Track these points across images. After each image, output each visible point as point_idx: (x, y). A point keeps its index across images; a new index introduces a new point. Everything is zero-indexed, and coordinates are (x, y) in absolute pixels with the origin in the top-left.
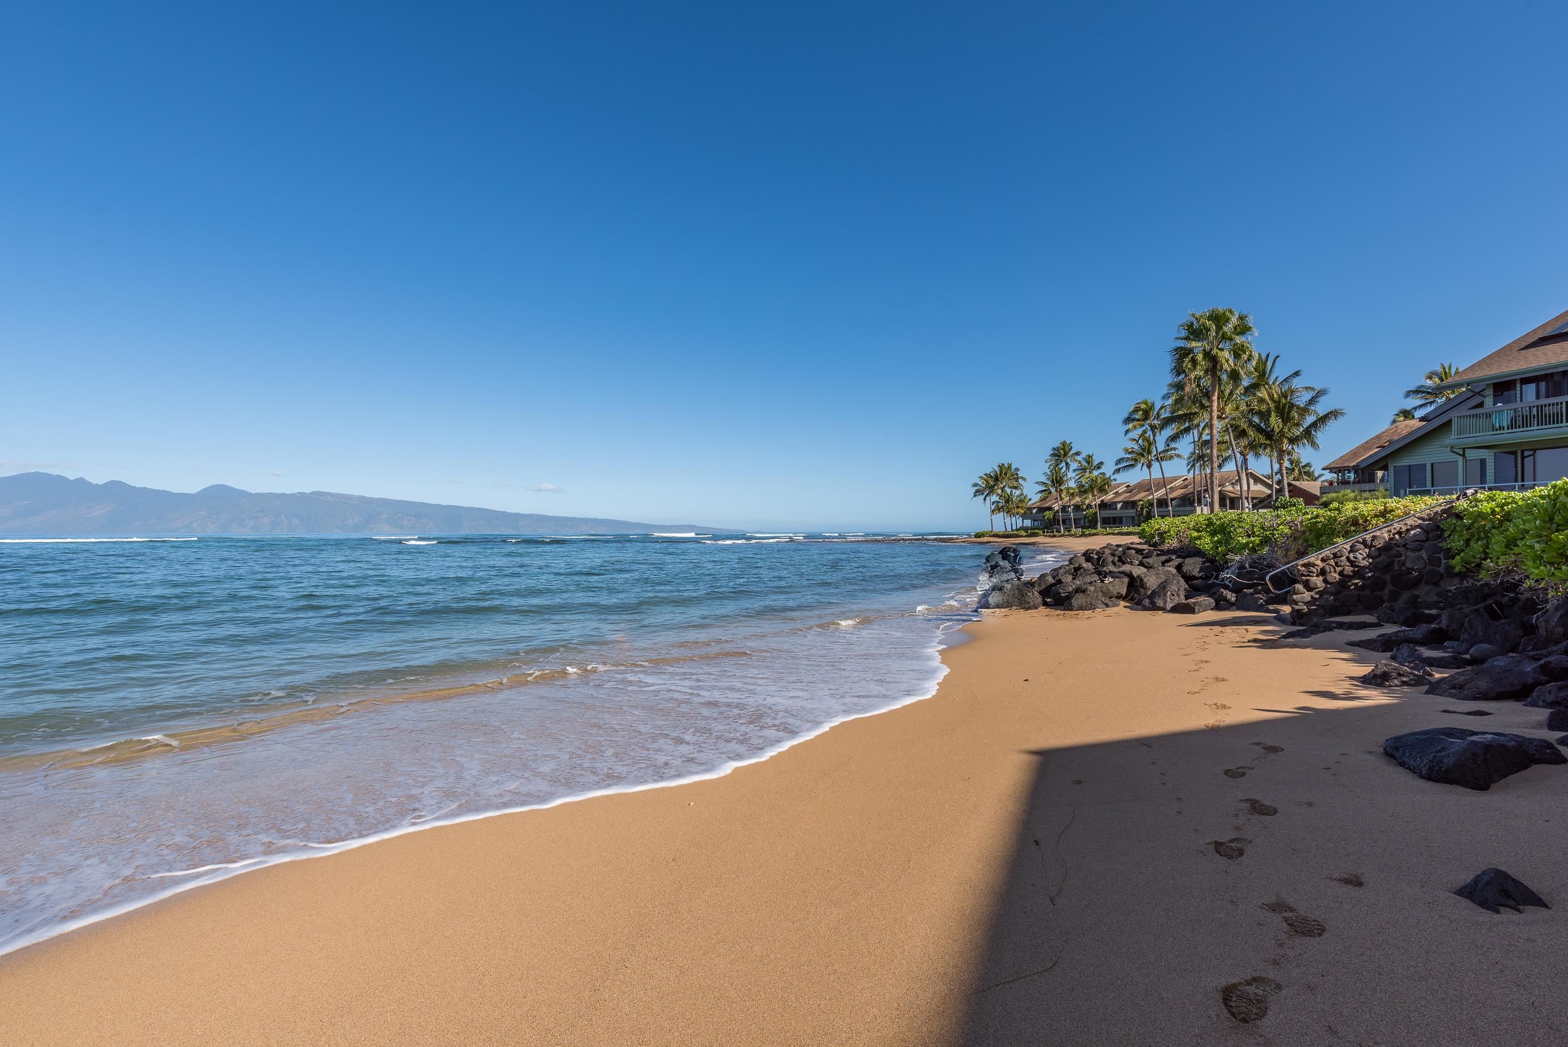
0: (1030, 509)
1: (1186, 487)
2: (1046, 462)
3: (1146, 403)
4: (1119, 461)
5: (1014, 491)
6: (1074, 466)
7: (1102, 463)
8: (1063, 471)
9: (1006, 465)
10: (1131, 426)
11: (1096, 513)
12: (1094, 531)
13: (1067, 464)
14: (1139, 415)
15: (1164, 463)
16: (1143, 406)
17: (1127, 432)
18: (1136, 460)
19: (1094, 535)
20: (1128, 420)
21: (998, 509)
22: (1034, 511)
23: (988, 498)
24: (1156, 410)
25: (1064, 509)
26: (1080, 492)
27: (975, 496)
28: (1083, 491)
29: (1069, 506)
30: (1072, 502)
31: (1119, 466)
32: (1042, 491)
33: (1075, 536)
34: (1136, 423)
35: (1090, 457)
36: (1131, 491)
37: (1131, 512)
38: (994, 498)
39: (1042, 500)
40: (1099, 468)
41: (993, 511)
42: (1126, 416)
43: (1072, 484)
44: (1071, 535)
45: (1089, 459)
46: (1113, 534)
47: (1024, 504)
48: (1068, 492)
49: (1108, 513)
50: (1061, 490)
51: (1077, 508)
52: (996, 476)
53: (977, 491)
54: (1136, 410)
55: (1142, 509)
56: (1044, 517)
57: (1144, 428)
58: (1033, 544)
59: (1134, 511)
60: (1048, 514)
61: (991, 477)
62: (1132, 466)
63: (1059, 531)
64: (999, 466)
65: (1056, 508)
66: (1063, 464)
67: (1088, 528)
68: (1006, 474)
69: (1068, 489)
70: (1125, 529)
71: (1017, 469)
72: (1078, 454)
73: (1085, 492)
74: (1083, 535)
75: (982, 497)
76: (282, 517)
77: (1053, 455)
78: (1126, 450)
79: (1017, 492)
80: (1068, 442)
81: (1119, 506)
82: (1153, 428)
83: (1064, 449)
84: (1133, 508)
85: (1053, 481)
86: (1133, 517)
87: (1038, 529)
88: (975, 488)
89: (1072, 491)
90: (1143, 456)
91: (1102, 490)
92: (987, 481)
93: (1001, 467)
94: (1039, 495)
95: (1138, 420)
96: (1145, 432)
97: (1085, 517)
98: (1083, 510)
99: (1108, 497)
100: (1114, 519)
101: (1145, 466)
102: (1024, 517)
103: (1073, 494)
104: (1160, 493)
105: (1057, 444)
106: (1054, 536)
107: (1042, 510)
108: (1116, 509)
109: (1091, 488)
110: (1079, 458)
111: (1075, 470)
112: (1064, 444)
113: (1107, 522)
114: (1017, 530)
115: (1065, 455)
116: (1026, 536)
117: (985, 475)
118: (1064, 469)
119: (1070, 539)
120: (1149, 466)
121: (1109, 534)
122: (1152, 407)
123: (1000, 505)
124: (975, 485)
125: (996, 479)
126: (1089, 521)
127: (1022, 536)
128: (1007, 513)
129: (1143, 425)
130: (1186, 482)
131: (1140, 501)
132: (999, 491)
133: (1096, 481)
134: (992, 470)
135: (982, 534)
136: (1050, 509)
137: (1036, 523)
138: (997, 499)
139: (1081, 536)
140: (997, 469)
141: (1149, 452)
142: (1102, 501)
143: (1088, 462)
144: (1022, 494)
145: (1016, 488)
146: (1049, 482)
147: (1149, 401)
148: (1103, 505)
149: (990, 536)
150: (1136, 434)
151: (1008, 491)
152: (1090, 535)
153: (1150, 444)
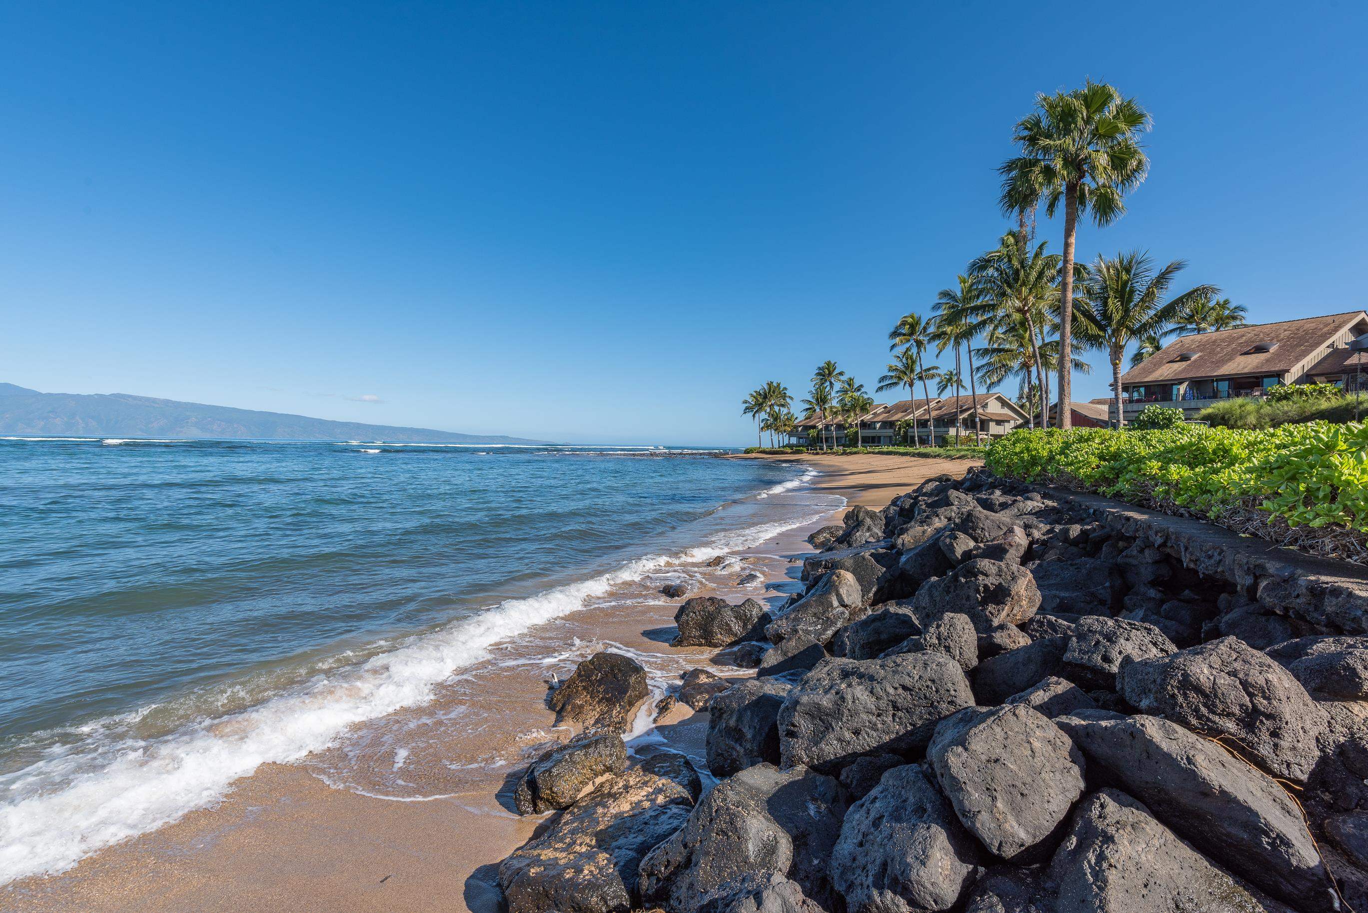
0: (796, 427)
1: (940, 408)
2: (812, 380)
3: (912, 317)
4: (882, 379)
5: (782, 409)
6: (838, 386)
7: (861, 386)
8: (827, 390)
9: (775, 384)
10: (898, 340)
11: (857, 432)
12: (854, 450)
13: (831, 383)
14: (906, 329)
15: (926, 381)
16: (910, 320)
17: (893, 347)
18: (900, 378)
19: (855, 453)
20: (895, 334)
21: (768, 427)
22: (800, 429)
23: (757, 415)
24: (923, 324)
25: (827, 427)
26: (843, 410)
27: (745, 413)
28: (846, 410)
29: (832, 425)
30: (835, 421)
31: (882, 384)
32: (807, 409)
33: (836, 454)
34: (902, 337)
35: (851, 379)
36: (889, 412)
37: (889, 432)
38: (763, 415)
39: (807, 419)
40: (859, 390)
41: (762, 429)
42: (892, 330)
43: (835, 403)
44: (833, 453)
45: (850, 382)
46: (873, 453)
47: (791, 423)
48: (831, 411)
49: (868, 433)
50: (825, 409)
51: (840, 427)
52: (765, 394)
53: (747, 408)
54: (904, 323)
55: (900, 429)
56: (809, 435)
57: (909, 344)
58: (797, 461)
59: (892, 431)
60: (813, 433)
61: (760, 394)
62: (895, 384)
63: (822, 449)
64: (768, 384)
65: (820, 427)
66: (828, 383)
67: (849, 446)
68: (774, 392)
69: (831, 408)
70: (885, 449)
71: (785, 389)
72: (841, 374)
73: (848, 411)
74: (844, 453)
75: (751, 414)
76: (78, 418)
77: (818, 374)
78: (891, 369)
79: (784, 411)
80: (833, 362)
81: (878, 425)
82: (919, 344)
83: (828, 369)
84: (891, 427)
85: (817, 399)
86: (890, 437)
87: (803, 446)
88: (745, 406)
89: (834, 410)
90: (905, 374)
91: (864, 409)
92: (757, 399)
93: (770, 384)
94: (804, 413)
95: (904, 335)
96: (908, 349)
97: (846, 436)
98: (845, 428)
99: (867, 417)
100: (873, 438)
101: (907, 385)
102: (791, 434)
103: (836, 413)
104: (918, 413)
105: (822, 365)
106: (817, 454)
107: (806, 428)
108: (875, 428)
109: (853, 407)
110: (842, 378)
111: (837, 392)
112: (829, 363)
113: (867, 440)
114: (784, 447)
115: (830, 374)
116: (791, 453)
117: (756, 392)
118: (828, 388)
119: (832, 457)
120: (911, 385)
121: (869, 453)
122: (918, 322)
123: (769, 422)
124: (745, 402)
125: (765, 397)
126: (850, 440)
127: (787, 453)
128: (775, 430)
129: (909, 341)
130: (940, 404)
131: (898, 421)
132: (768, 410)
133: (858, 400)
134: (761, 387)
135: (751, 450)
136: (814, 427)
137: (801, 441)
138: (766, 417)
139: (842, 454)
140: (766, 387)
141: (912, 371)
142: (862, 421)
143: (850, 385)
144: (789, 413)
145: (783, 406)
146: (813, 401)
147: (915, 316)
148: (864, 425)
149: (758, 452)
150: (900, 350)
151: (776, 408)
152: (851, 453)
153: (913, 362)
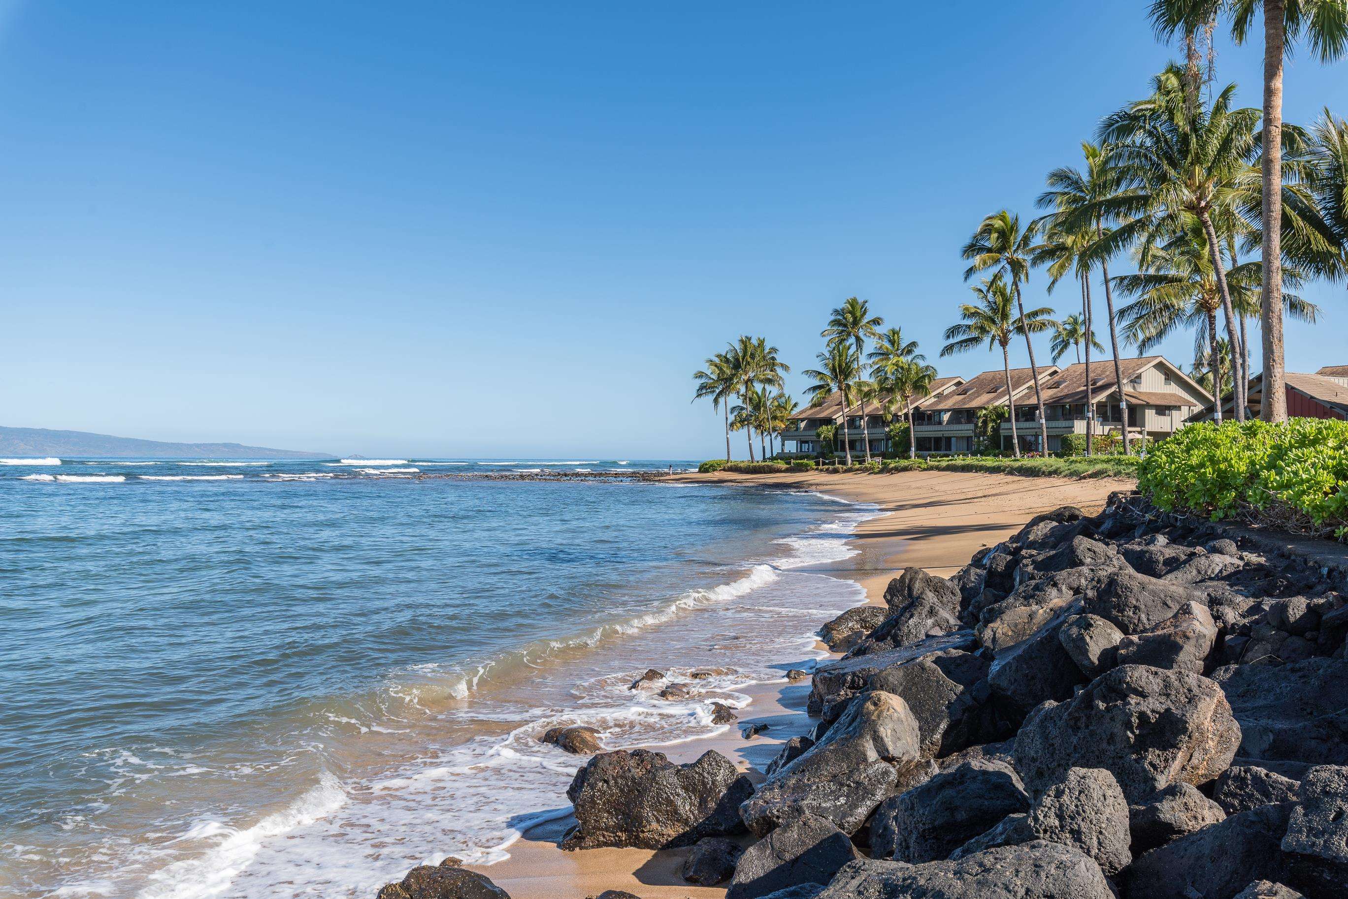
0: (795, 421)
1: (1057, 385)
2: (823, 334)
3: (1003, 218)
4: (953, 331)
5: (769, 388)
6: (870, 344)
7: (914, 344)
8: (851, 352)
9: (754, 342)
10: (977, 260)
11: (907, 431)
12: (904, 463)
13: (858, 339)
14: (992, 241)
15: (1031, 335)
16: (998, 224)
17: (970, 271)
18: (983, 330)
19: (905, 469)
20: (973, 249)
21: (743, 421)
22: (802, 425)
23: (722, 400)
24: (1023, 230)
25: (852, 421)
26: (881, 390)
27: (699, 395)
28: (886, 390)
29: (861, 418)
30: (867, 410)
31: (952, 341)
32: (815, 388)
33: (870, 471)
34: (985, 255)
35: (895, 332)
36: (964, 392)
37: (966, 429)
38: (733, 400)
39: (814, 406)
40: (909, 352)
41: (732, 425)
42: (967, 241)
43: (865, 376)
44: (865, 470)
45: (893, 337)
46: (938, 468)
47: (785, 413)
48: (860, 391)
49: (928, 431)
50: (848, 386)
51: (876, 420)
52: (737, 360)
53: (702, 387)
54: (988, 230)
55: (985, 423)
56: (819, 435)
57: (999, 267)
58: (797, 486)
59: (971, 426)
60: (826, 431)
61: (727, 361)
62: (976, 340)
63: (844, 463)
64: (742, 341)
65: (840, 421)
66: (852, 340)
67: (893, 456)
68: (753, 356)
69: (860, 385)
70: (959, 461)
71: (774, 350)
72: (876, 322)
73: (890, 390)
74: (885, 470)
75: (711, 398)
77: (836, 323)
78: (968, 314)
79: (773, 391)
80: (860, 300)
81: (946, 417)
82: (1016, 267)
83: (852, 313)
84: (969, 421)
85: (834, 370)
86: (969, 438)
87: (808, 457)
88: (699, 382)
89: (866, 389)
90: (994, 322)
91: (919, 387)
92: (721, 369)
93: (745, 342)
94: (810, 396)
95: (989, 250)
96: (997, 277)
97: (888, 437)
98: (885, 423)
99: (926, 402)
100: (938, 440)
101: (996, 343)
102: (785, 436)
103: (868, 394)
104: (1018, 394)
105: (841, 305)
106: (836, 471)
107: (814, 423)
108: (940, 423)
109: (900, 384)
110: (878, 329)
111: (870, 355)
112: (853, 303)
113: (928, 446)
114: (773, 459)
115: (856, 322)
116: (787, 471)
117: (719, 356)
118: (853, 349)
119: (863, 478)
120: (1004, 343)
121: (931, 468)
122: (1013, 228)
123: (744, 414)
124: (700, 375)
125: (737, 365)
126: (895, 445)
127: (779, 471)
128: (756, 428)
129: (997, 261)
130: (1056, 378)
131: (981, 408)
132: (743, 390)
133: (909, 370)
134: (728, 347)
135: (712, 466)
136: (828, 421)
137: (805, 447)
138: (739, 402)
139: (881, 472)
140: (738, 347)
141: (1005, 316)
142: (917, 409)
143: (892, 343)
144: (781, 395)
145: (770, 381)
146: (827, 372)
147: (1009, 217)
148: (920, 416)
149: (724, 470)
150: (983, 277)
151: (758, 387)
152: (898, 470)
153: (1006, 300)
